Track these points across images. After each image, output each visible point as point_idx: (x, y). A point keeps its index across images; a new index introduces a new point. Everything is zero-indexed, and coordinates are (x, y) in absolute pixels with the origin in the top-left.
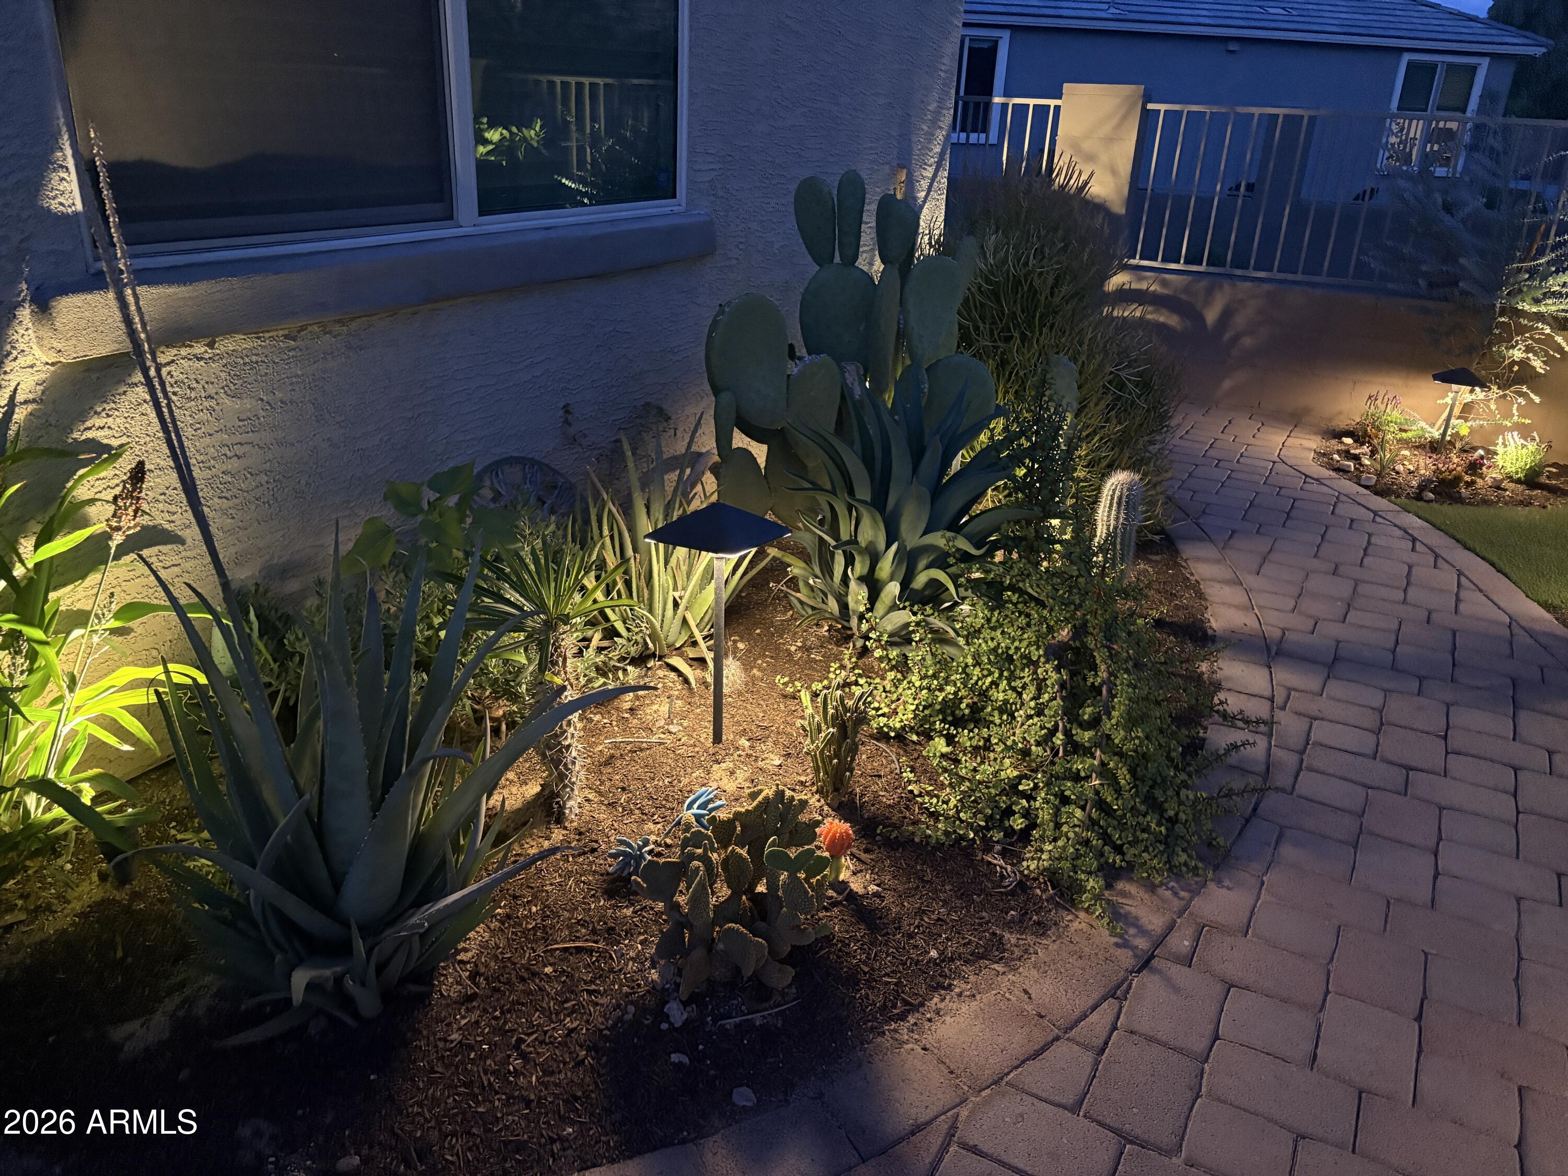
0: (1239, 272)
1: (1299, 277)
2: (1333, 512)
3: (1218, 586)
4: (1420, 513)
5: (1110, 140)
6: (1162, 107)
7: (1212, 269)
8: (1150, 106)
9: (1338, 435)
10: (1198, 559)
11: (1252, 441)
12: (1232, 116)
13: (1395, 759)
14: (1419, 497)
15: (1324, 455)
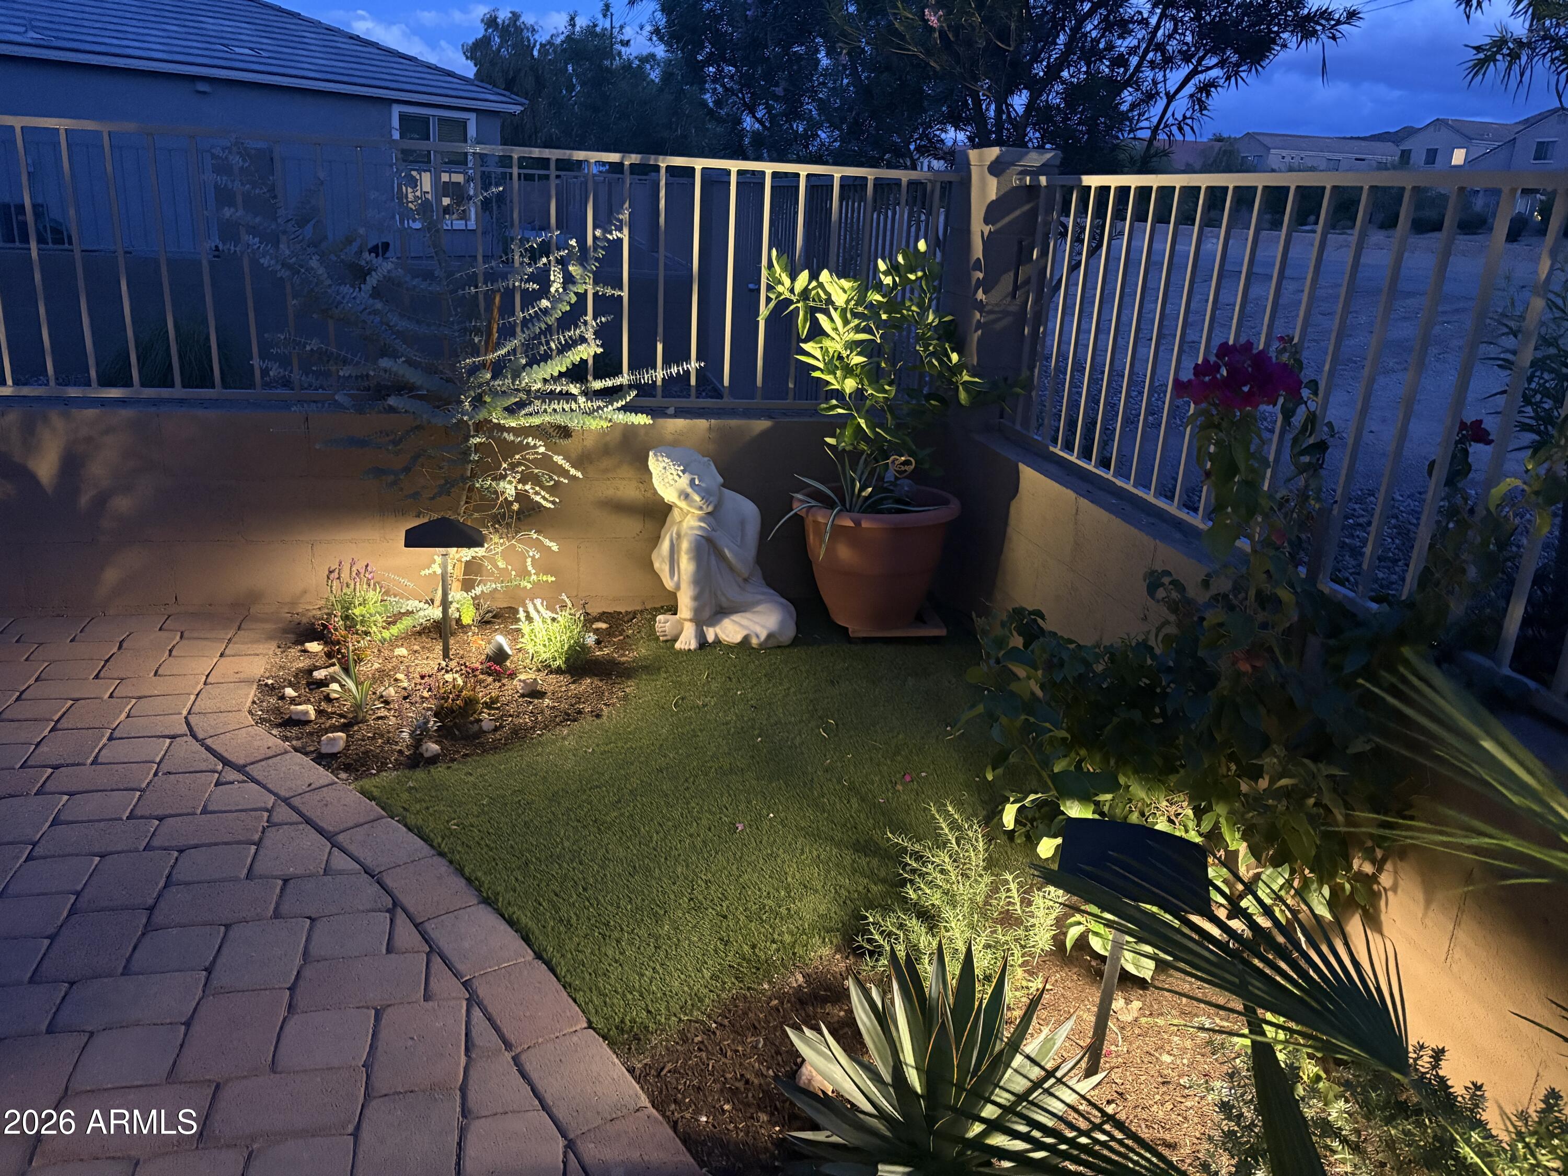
0: (75, 392)
1: (178, 392)
7: (26, 390)
9: (304, 634)
15: (271, 690)
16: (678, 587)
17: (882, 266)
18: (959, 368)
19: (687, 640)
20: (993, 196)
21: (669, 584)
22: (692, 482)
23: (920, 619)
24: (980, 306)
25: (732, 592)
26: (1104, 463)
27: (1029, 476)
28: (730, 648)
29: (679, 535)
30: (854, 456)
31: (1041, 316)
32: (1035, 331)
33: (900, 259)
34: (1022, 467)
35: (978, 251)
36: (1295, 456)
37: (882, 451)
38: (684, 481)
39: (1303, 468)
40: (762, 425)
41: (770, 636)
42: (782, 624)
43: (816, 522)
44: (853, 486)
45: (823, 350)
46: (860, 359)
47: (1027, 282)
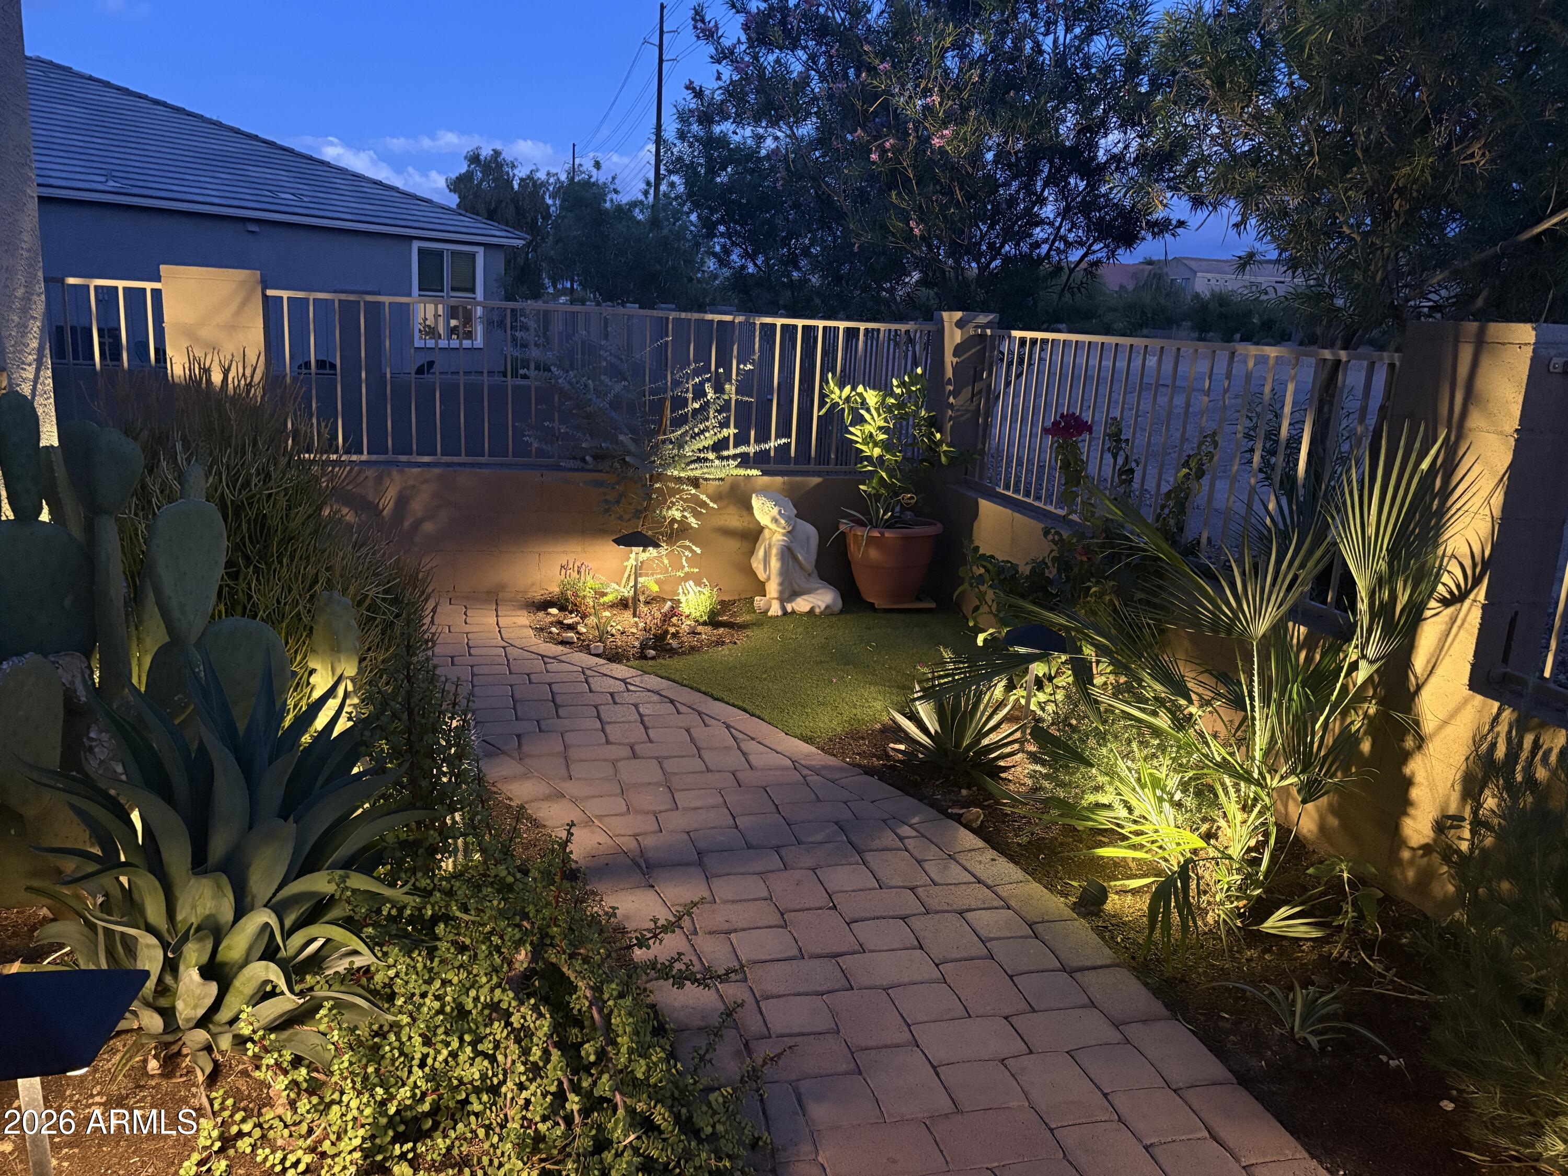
0: (403, 458)
1: (463, 459)
2: (591, 691)
3: (545, 805)
4: (659, 672)
5: (231, 328)
6: (285, 294)
7: (374, 457)
8: (270, 292)
9: (544, 606)
10: (506, 779)
11: (467, 628)
12: (362, 304)
13: (818, 951)
14: (643, 657)
15: (542, 629)
16: (769, 578)
17: (895, 382)
18: (941, 442)
19: (775, 610)
20: (958, 340)
21: (762, 576)
22: (780, 512)
23: (919, 599)
24: (951, 406)
25: (801, 581)
26: (1027, 495)
27: (985, 505)
28: (802, 615)
29: (770, 545)
30: (878, 497)
31: (989, 412)
32: (986, 420)
33: (906, 378)
34: (980, 500)
35: (949, 373)
36: (1120, 475)
37: (895, 492)
38: (775, 511)
39: (1122, 482)
40: (816, 480)
41: (827, 607)
42: (834, 600)
43: (855, 535)
44: (878, 512)
45: (863, 432)
46: (884, 437)
47: (980, 391)
